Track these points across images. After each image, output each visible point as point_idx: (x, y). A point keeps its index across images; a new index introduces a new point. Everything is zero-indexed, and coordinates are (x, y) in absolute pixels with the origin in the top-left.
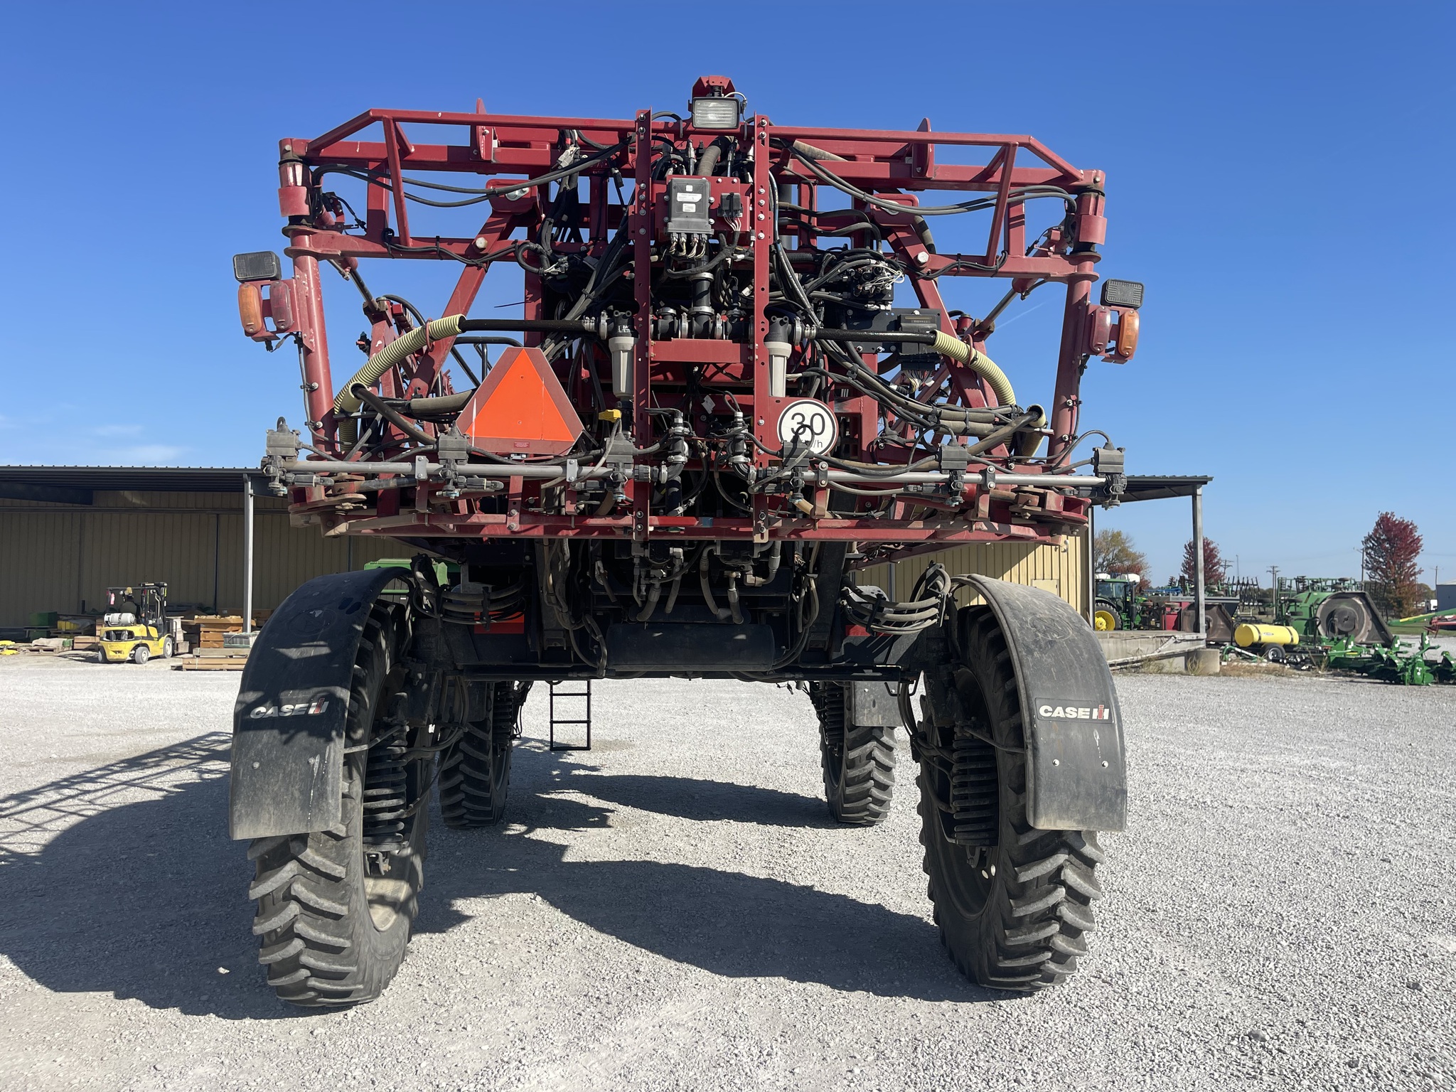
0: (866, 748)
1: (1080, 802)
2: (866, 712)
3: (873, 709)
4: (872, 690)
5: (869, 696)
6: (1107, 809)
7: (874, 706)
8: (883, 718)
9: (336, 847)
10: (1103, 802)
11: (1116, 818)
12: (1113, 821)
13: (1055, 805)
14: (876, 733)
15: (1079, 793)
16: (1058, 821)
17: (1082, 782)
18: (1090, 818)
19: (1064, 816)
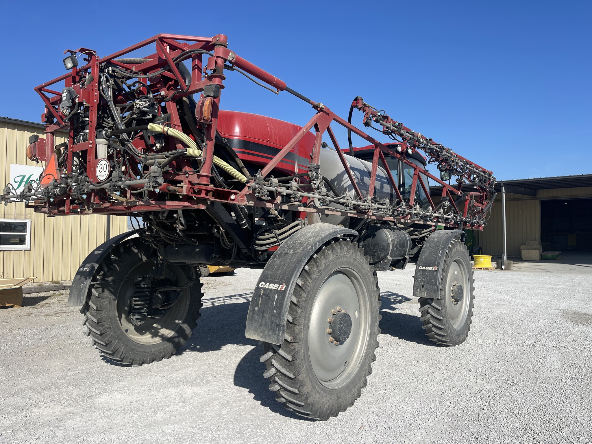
0: (425, 308)
1: (262, 328)
2: (419, 290)
3: (422, 289)
4: (423, 280)
5: (421, 283)
6: (272, 333)
7: (423, 288)
8: (427, 294)
9: (96, 313)
10: (271, 329)
11: (276, 338)
12: (274, 339)
13: (253, 328)
14: (429, 301)
15: (262, 323)
16: (254, 335)
17: (264, 319)
18: (266, 336)
19: (256, 333)
